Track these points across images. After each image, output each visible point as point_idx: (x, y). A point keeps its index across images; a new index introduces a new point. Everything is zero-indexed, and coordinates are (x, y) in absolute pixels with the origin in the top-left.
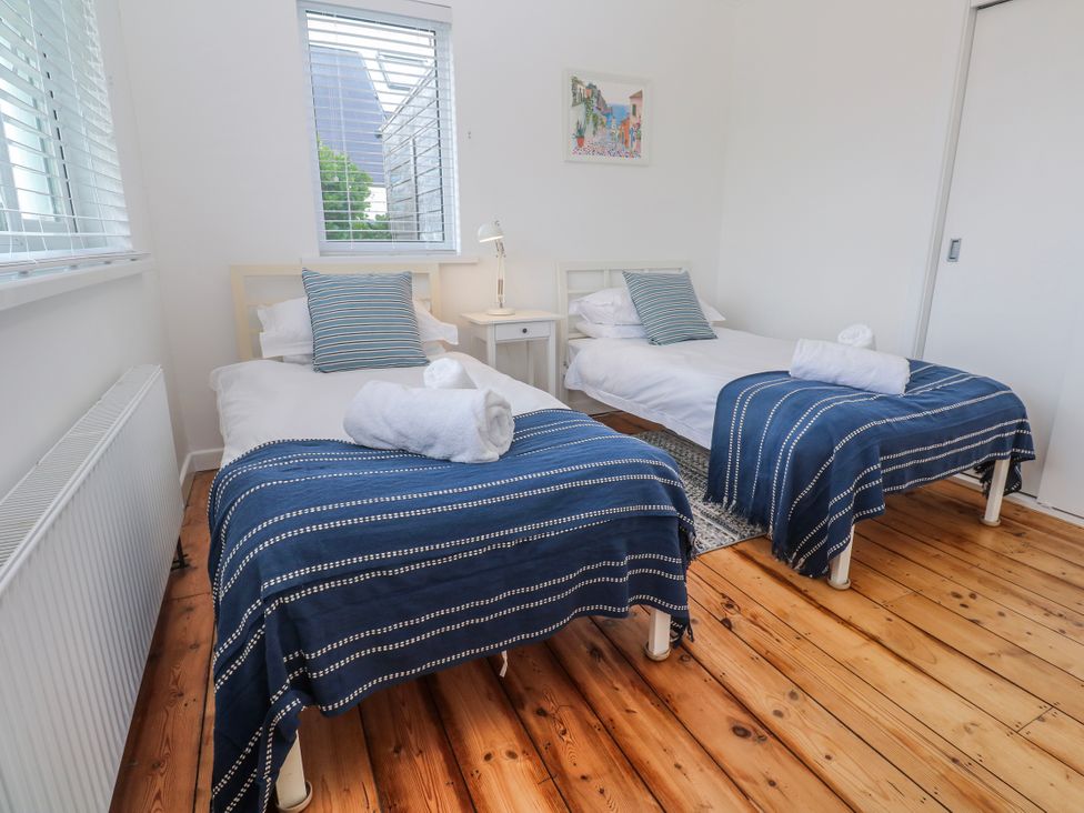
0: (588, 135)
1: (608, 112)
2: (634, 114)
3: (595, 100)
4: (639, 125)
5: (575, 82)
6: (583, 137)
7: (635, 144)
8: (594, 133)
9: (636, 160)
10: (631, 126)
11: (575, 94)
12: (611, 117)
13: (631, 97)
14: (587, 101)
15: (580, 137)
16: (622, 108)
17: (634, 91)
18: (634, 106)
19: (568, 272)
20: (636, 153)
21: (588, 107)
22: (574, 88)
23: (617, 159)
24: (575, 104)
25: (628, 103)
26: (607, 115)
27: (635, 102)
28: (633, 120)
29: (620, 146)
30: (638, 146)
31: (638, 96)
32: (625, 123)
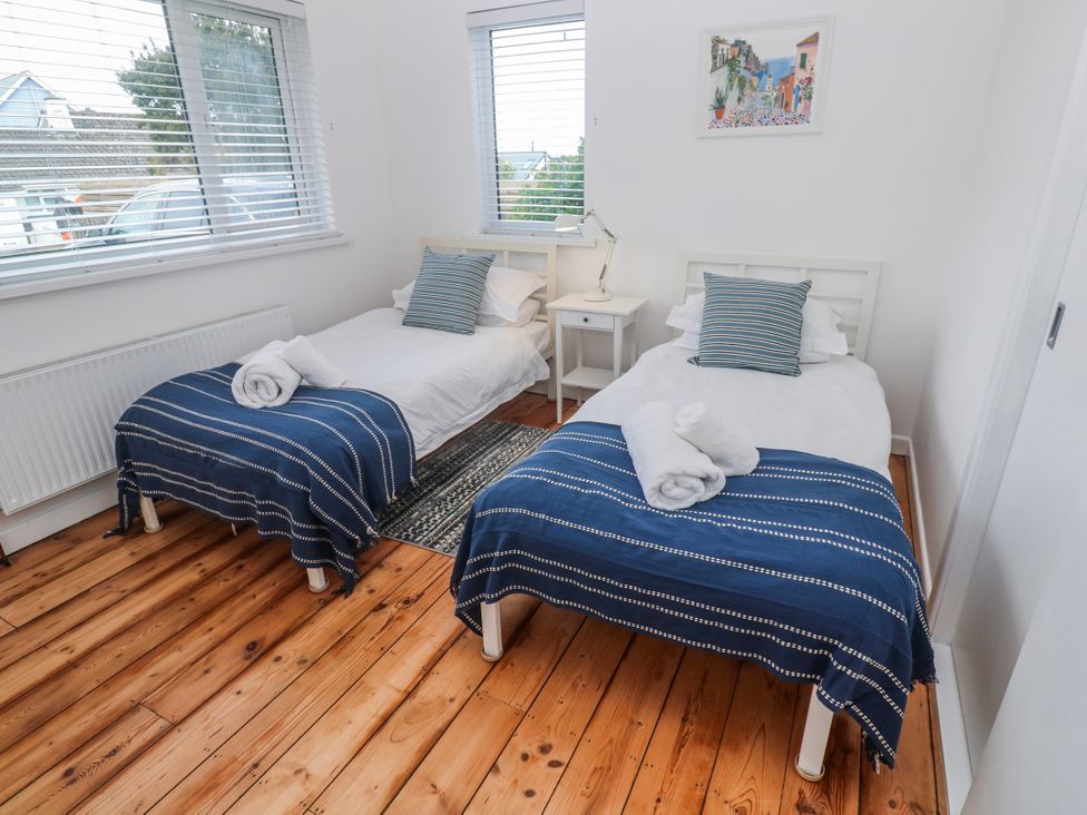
0: (730, 104)
1: (761, 71)
2: (803, 66)
3: (742, 59)
4: (810, 80)
5: (717, 41)
6: (723, 107)
7: (801, 106)
8: (739, 100)
9: (802, 127)
10: (796, 83)
11: (715, 58)
12: (765, 77)
13: (798, 46)
14: (731, 63)
15: (719, 106)
16: (784, 63)
17: (807, 33)
18: (804, 57)
19: (690, 263)
20: (803, 117)
21: (732, 70)
22: (714, 49)
23: (772, 129)
24: (715, 68)
25: (793, 54)
26: (760, 76)
27: (804, 50)
28: (800, 75)
29: (777, 111)
30: (807, 108)
31: (813, 40)
32: (786, 81)
